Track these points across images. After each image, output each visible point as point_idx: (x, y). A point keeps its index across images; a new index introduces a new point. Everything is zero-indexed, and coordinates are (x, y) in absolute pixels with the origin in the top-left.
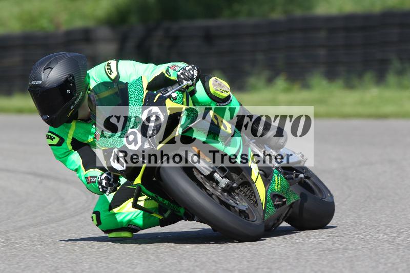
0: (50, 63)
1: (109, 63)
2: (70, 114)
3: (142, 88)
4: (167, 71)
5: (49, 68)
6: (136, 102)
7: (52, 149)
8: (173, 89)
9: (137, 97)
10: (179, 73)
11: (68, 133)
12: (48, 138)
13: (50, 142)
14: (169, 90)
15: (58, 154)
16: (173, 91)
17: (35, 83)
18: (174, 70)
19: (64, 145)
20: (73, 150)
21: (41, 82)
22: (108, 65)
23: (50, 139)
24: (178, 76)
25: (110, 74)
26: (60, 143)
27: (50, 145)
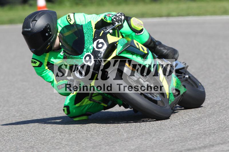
0: (35, 17)
1: (69, 15)
2: (48, 48)
3: (92, 28)
4: (105, 17)
5: (36, 20)
6: (89, 36)
7: (35, 69)
8: (110, 28)
9: (89, 34)
10: (113, 18)
11: (45, 59)
12: (32, 62)
13: (34, 65)
14: (108, 28)
15: (39, 72)
16: (110, 29)
17: (26, 30)
18: (109, 17)
19: (42, 66)
20: (48, 70)
21: (30, 29)
22: (68, 16)
23: (34, 63)
24: (112, 20)
25: (70, 21)
26: (40, 66)
27: (34, 67)
